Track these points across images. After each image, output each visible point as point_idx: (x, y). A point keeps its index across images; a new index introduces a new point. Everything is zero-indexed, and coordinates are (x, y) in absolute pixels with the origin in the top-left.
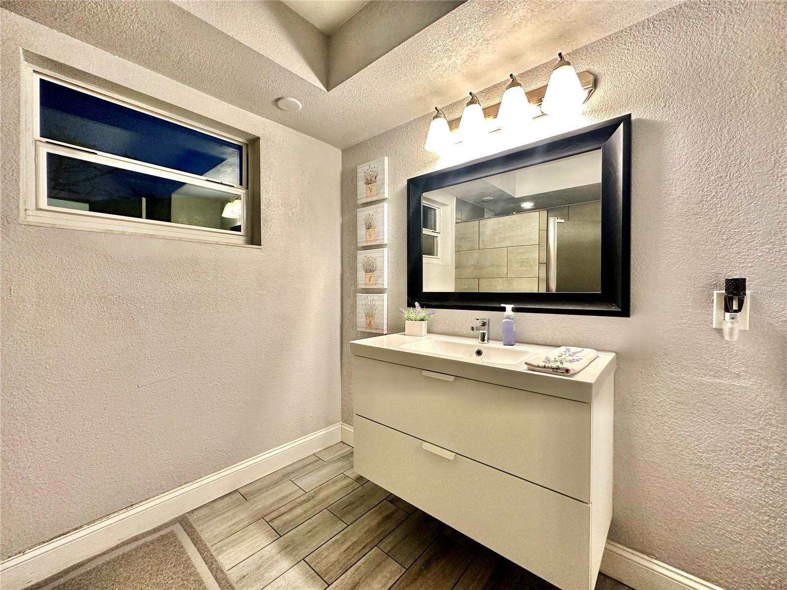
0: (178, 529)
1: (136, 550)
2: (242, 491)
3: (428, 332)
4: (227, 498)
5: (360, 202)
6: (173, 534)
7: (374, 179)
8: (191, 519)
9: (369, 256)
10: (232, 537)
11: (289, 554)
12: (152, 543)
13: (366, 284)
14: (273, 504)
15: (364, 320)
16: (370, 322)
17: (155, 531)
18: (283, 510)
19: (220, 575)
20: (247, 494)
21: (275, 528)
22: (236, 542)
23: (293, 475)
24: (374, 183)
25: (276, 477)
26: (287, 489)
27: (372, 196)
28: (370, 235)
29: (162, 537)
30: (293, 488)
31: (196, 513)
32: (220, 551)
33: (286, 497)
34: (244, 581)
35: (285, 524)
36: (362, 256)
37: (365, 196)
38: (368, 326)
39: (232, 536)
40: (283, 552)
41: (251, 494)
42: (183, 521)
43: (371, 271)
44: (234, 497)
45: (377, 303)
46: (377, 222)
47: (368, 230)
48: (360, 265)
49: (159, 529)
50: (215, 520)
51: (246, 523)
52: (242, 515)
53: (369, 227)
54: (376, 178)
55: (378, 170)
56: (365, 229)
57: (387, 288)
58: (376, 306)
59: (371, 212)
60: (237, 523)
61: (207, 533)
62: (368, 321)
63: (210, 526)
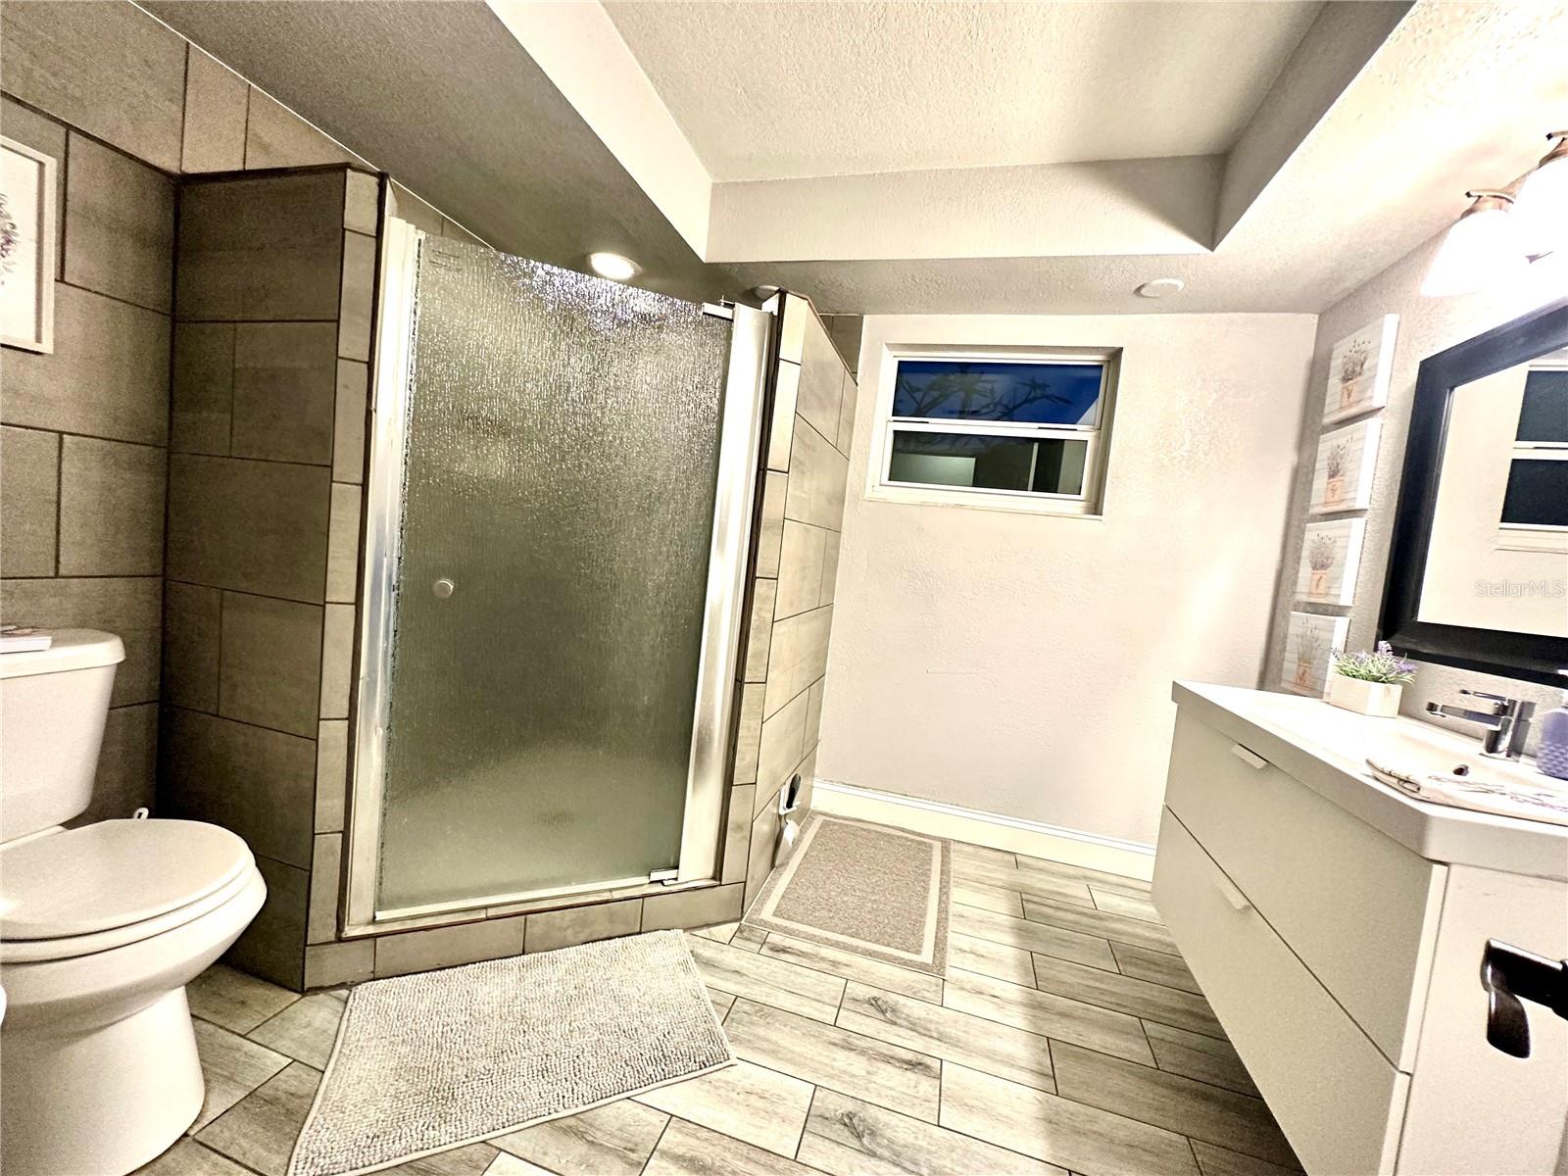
0: (937, 845)
1: (898, 837)
2: (1018, 857)
3: (1400, 713)
4: (1000, 854)
5: (1327, 420)
6: (930, 846)
7: (1358, 369)
8: (953, 846)
9: (1324, 534)
10: (978, 885)
11: (1020, 936)
12: (912, 840)
13: (1310, 594)
14: (1041, 890)
15: (1294, 667)
16: (1304, 674)
17: (919, 835)
18: (1049, 902)
19: (944, 898)
20: (1022, 863)
21: (1026, 910)
22: (978, 890)
23: (1095, 884)
24: (1359, 379)
25: (1071, 871)
26: (1078, 890)
27: (1350, 406)
28: (1333, 490)
29: (920, 843)
30: (1083, 893)
31: (961, 845)
32: (958, 885)
33: (1066, 895)
34: (962, 919)
35: (1039, 913)
36: (1314, 533)
37: (1338, 407)
38: (1298, 681)
39: (980, 883)
40: (1016, 931)
41: (1027, 866)
42: (946, 844)
43: (1324, 566)
44: (1007, 857)
45: (1323, 635)
46: (1350, 461)
47: (1331, 480)
48: (1305, 553)
49: (923, 836)
50: (972, 862)
51: (1000, 884)
52: (1002, 876)
53: (1333, 474)
54: (1362, 365)
55: (1370, 346)
56: (1326, 475)
57: (1350, 604)
58: (1319, 642)
59: (1342, 441)
60: (992, 879)
61: (957, 864)
62: (1301, 672)
63: (965, 863)
